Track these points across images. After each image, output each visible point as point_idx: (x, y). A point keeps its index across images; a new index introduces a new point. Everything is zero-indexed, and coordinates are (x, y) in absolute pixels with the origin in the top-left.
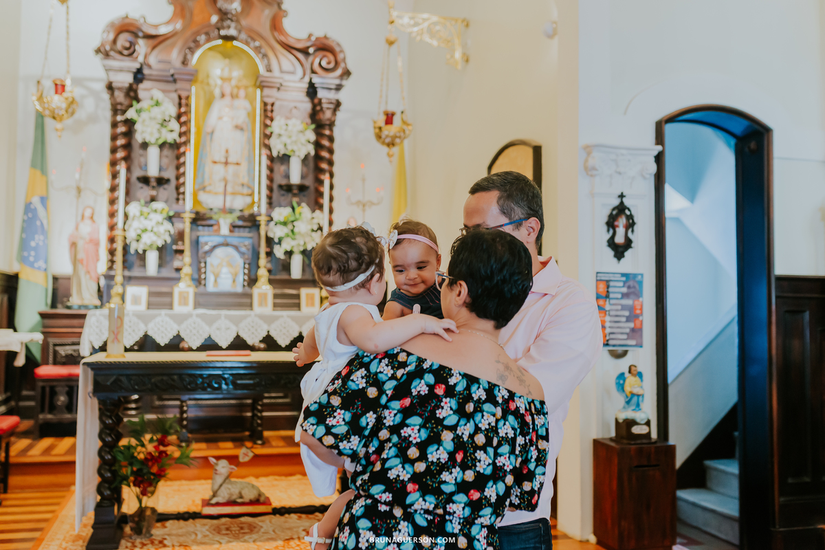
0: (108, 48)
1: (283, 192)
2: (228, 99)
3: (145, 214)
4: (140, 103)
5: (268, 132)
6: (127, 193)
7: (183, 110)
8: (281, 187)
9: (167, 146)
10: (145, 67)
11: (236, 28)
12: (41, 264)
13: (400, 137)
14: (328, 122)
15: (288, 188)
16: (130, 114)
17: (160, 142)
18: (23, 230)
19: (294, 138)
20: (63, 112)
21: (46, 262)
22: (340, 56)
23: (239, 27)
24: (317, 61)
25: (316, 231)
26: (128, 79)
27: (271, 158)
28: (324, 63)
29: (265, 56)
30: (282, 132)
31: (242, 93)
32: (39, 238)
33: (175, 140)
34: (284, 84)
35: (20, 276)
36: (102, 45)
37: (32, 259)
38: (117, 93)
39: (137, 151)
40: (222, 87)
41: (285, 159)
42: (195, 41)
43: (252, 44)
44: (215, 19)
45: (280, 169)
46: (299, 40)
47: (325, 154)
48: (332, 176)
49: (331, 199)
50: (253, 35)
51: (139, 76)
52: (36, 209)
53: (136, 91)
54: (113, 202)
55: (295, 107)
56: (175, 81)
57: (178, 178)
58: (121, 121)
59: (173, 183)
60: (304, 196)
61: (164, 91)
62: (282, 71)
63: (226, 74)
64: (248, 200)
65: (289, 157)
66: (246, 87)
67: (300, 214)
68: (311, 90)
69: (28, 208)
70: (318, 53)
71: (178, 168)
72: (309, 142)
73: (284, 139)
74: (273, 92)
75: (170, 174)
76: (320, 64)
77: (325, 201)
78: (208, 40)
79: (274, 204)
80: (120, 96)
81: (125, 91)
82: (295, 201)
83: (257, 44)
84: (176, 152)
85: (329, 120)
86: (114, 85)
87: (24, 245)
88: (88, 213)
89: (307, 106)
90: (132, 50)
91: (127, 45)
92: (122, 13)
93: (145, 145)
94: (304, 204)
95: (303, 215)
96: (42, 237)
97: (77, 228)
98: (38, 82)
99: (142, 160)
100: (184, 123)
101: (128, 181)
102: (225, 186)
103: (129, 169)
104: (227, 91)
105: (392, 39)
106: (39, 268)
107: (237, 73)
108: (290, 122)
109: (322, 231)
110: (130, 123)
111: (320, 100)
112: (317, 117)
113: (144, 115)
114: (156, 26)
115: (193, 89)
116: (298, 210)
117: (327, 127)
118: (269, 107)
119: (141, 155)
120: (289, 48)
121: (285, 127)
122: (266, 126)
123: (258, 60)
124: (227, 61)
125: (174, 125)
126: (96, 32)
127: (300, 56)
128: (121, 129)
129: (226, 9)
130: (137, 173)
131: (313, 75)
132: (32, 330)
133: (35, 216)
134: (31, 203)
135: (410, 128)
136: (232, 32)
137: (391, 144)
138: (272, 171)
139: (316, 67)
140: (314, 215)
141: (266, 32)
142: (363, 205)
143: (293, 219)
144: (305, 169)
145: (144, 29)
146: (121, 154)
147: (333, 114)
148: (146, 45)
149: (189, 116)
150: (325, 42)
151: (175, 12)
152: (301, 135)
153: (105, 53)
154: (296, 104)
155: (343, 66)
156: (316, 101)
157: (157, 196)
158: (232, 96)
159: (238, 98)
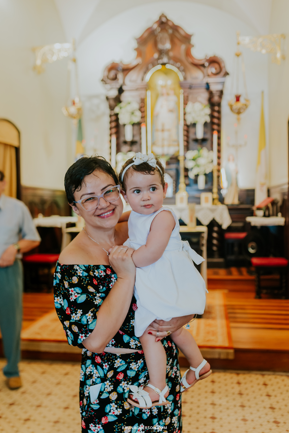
0: (106, 78)
1: (194, 143)
2: (165, 96)
4: (122, 103)
5: (184, 112)
7: (142, 105)
8: (193, 140)
9: (136, 124)
10: (123, 86)
11: (167, 59)
13: (243, 109)
14: (217, 103)
15: (196, 140)
17: (133, 123)
19: (198, 114)
22: (222, 65)
23: (169, 57)
24: (209, 70)
25: (210, 163)
26: (115, 92)
27: (188, 126)
28: (213, 71)
29: (183, 71)
30: (191, 111)
31: (172, 92)
33: (139, 121)
34: (192, 85)
38: (111, 101)
40: (162, 91)
42: (147, 68)
43: (176, 65)
44: (156, 56)
45: (191, 130)
46: (200, 60)
47: (216, 121)
48: (219, 132)
49: (219, 144)
50: (176, 60)
51: (121, 91)
53: (119, 98)
56: (137, 91)
57: (140, 140)
58: (113, 115)
59: (138, 142)
60: (206, 144)
61: (132, 97)
62: (193, 78)
63: (164, 84)
65: (196, 124)
66: (175, 89)
67: (201, 154)
68: (208, 87)
70: (210, 65)
71: (140, 135)
72: (207, 115)
73: (193, 115)
75: (137, 139)
77: (215, 146)
78: (153, 66)
81: (114, 99)
82: (199, 147)
83: (179, 64)
84: (139, 127)
86: (109, 97)
89: (206, 95)
91: (114, 76)
92: (111, 61)
93: (124, 125)
94: (204, 148)
95: (204, 154)
100: (144, 111)
102: (163, 142)
103: (118, 138)
104: (165, 92)
105: (239, 53)
107: (170, 82)
108: (195, 105)
110: (117, 115)
111: (212, 91)
112: (212, 100)
113: (123, 110)
114: (128, 65)
115: (149, 93)
116: (201, 151)
117: (217, 106)
118: (185, 98)
119: (123, 130)
121: (193, 108)
123: (179, 74)
124: (164, 76)
125: (139, 113)
127: (202, 68)
128: (114, 118)
129: (162, 48)
130: (122, 139)
131: (208, 78)
137: (239, 113)
138: (188, 132)
139: (210, 73)
140: (209, 154)
141: (183, 58)
142: (236, 147)
143: (198, 157)
144: (206, 130)
145: (121, 66)
146: (114, 130)
147: (219, 98)
148: (123, 74)
149: (145, 108)
150: (214, 59)
151: (137, 55)
152: (202, 112)
153: (105, 81)
154: (200, 95)
155: (224, 70)
156: (209, 92)
157: (132, 149)
158: (168, 94)
159: (170, 95)
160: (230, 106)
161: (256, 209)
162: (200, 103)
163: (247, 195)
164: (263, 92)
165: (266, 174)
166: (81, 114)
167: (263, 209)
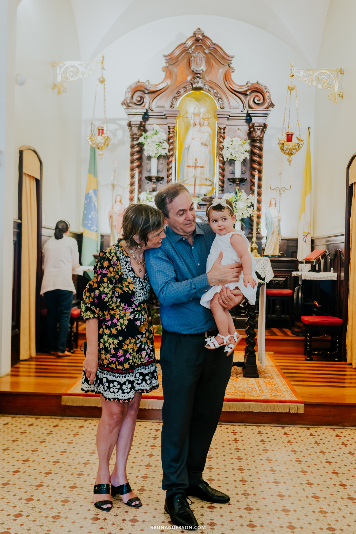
0: (128, 102)
1: (230, 183)
2: (198, 126)
3: (150, 199)
4: (147, 133)
5: (221, 146)
6: (140, 187)
7: (171, 135)
8: (229, 179)
10: (149, 111)
11: (202, 82)
12: (94, 228)
13: (296, 149)
14: (258, 138)
15: (233, 181)
16: (141, 140)
17: (158, 155)
18: (85, 209)
19: (236, 150)
20: (102, 145)
21: (97, 227)
22: (267, 96)
23: (204, 82)
24: (252, 99)
25: (250, 207)
26: (140, 119)
27: (224, 163)
28: (256, 101)
29: (220, 98)
30: (229, 146)
31: (206, 123)
32: (93, 213)
33: (166, 154)
34: (230, 116)
35: (84, 235)
36: (125, 99)
37: (89, 225)
38: (133, 128)
39: (145, 161)
40: (194, 120)
41: (232, 162)
42: (178, 93)
43: (212, 92)
44: (190, 78)
45: (228, 168)
46: (240, 87)
47: (256, 158)
48: (260, 172)
49: (260, 187)
50: (213, 85)
51: (146, 117)
52: (91, 196)
53: (144, 126)
54: (132, 192)
55: (239, 129)
56: (166, 118)
57: (168, 177)
58: (136, 144)
59: (166, 179)
60: (243, 185)
61: (159, 124)
62: (231, 107)
63: (196, 111)
64: (210, 188)
65: (235, 160)
66: (209, 118)
67: (240, 197)
68: (249, 118)
69: (88, 196)
70: (252, 94)
71: (168, 171)
72: (246, 151)
73: (230, 150)
74: (225, 121)
75: (163, 174)
76: (254, 101)
77: (256, 188)
78: (186, 91)
79: (225, 191)
80: (135, 130)
81: (138, 126)
82: (237, 188)
83: (215, 91)
84: (167, 160)
85: (259, 136)
86: (132, 124)
87: (85, 217)
88: (118, 199)
89: (245, 128)
90: (142, 102)
91: (139, 99)
92: (136, 80)
93: (149, 158)
94: (242, 191)
95: (242, 198)
96: (95, 213)
97: (113, 208)
98: (92, 124)
99: (148, 166)
100: (172, 143)
101: (140, 180)
102: (195, 180)
103: (140, 173)
104: (197, 122)
105: (292, 86)
106: (93, 230)
107: (203, 110)
108: (234, 139)
109: (253, 207)
110: (141, 145)
111: (254, 124)
112: (252, 135)
113: (149, 140)
114: (155, 86)
115: (178, 121)
116: (239, 194)
117: (258, 141)
118: (222, 131)
119: (148, 164)
120: (235, 92)
121: (231, 143)
122: (221, 142)
123: (216, 101)
124: (197, 103)
125: (166, 145)
126: (121, 93)
127: (241, 96)
128: (137, 149)
129: (196, 70)
130: (145, 174)
131: (249, 109)
132: (90, 265)
133: (91, 201)
134: (89, 193)
135: (303, 143)
136: (200, 85)
137: (290, 154)
138: (223, 170)
139: (251, 103)
140: (248, 197)
141: (221, 83)
142: (281, 190)
143: (235, 200)
144: (244, 168)
145: (148, 88)
146: (136, 164)
147: (261, 133)
148: (149, 97)
149: (175, 138)
150: (257, 86)
151: (166, 75)
152: (241, 147)
153: (127, 105)
154: (239, 127)
155: (268, 101)
156: (251, 125)
157: (156, 187)
158: (200, 125)
159: (203, 125)
160: (281, 146)
161: (304, 261)
162: (239, 137)
163: (288, 246)
164: (309, 128)
165: (310, 223)
166: (108, 145)
167: (313, 262)
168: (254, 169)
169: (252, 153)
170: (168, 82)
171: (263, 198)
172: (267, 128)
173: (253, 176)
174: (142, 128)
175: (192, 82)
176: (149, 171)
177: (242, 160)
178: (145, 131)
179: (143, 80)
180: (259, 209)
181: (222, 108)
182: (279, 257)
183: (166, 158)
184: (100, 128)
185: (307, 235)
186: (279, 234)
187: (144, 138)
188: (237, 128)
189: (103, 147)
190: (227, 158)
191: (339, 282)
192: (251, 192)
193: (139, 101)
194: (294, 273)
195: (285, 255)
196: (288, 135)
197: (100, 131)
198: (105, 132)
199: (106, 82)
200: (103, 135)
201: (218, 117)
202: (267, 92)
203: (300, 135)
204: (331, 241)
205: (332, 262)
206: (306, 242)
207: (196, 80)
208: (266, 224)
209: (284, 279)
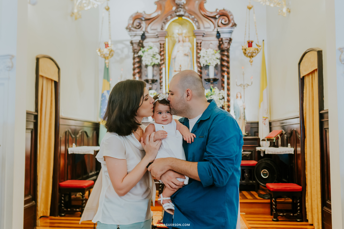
0: (130, 26)
1: (206, 82)
2: (181, 42)
5: (199, 56)
8: (205, 80)
9: (156, 65)
10: (146, 33)
11: (183, 11)
13: (255, 53)
14: (226, 49)
15: (208, 80)
16: (140, 53)
17: (153, 64)
18: (101, 105)
19: (210, 58)
20: (108, 55)
22: (231, 18)
23: (185, 10)
24: (220, 21)
25: (222, 99)
26: (139, 38)
27: (201, 68)
28: (223, 22)
29: (197, 22)
30: (205, 55)
31: (187, 39)
33: (159, 63)
34: (205, 33)
35: (100, 124)
36: (128, 25)
38: (134, 45)
39: (144, 69)
40: (179, 38)
41: (207, 67)
42: (166, 19)
43: (191, 17)
44: (174, 8)
45: (204, 72)
46: (212, 13)
47: (225, 64)
48: (228, 73)
49: (228, 84)
50: (191, 13)
51: (143, 37)
52: (105, 96)
53: (142, 44)
55: (211, 43)
56: (158, 37)
57: (160, 79)
58: (137, 57)
59: (159, 81)
60: (216, 83)
61: (153, 42)
62: (205, 28)
63: (180, 32)
65: (209, 66)
66: (189, 37)
67: (214, 92)
68: (218, 35)
70: (220, 17)
71: (160, 75)
72: (217, 59)
73: (206, 58)
74: (201, 37)
75: (157, 78)
76: (221, 23)
77: (225, 85)
78: (172, 18)
80: (136, 46)
81: (137, 43)
82: (211, 86)
83: (193, 17)
84: (160, 68)
85: (226, 48)
86: (133, 42)
87: (101, 111)
89: (216, 42)
90: (140, 26)
91: (138, 24)
92: (135, 11)
93: (146, 66)
94: (216, 87)
95: (215, 92)
99: (146, 72)
100: (163, 55)
103: (140, 77)
104: (181, 39)
105: (250, 6)
107: (185, 31)
108: (208, 50)
109: (224, 99)
110: (140, 57)
111: (222, 39)
112: (221, 47)
113: (146, 53)
114: (150, 15)
115: (167, 39)
116: (213, 90)
117: (226, 51)
118: (199, 45)
119: (145, 70)
120: (207, 17)
121: (206, 53)
122: (198, 53)
123: (194, 24)
124: (180, 26)
125: (158, 56)
126: (125, 20)
127: (213, 20)
128: (137, 60)
129: (179, 3)
130: (144, 78)
131: (218, 28)
133: (105, 99)
134: (103, 94)
135: (260, 48)
136: (182, 13)
137: (251, 56)
138: (201, 73)
139: (220, 24)
140: (220, 92)
141: (197, 11)
142: (244, 86)
143: (210, 94)
144: (216, 71)
145: (144, 17)
146: (137, 71)
147: (228, 45)
148: (146, 23)
149: (165, 52)
150: (224, 12)
151: (157, 7)
152: (213, 56)
153: (129, 29)
154: (212, 42)
155: (232, 21)
156: (220, 39)
157: (152, 87)
158: (183, 41)
159: (186, 42)
160: (244, 50)
161: (266, 139)
162: (211, 48)
163: (251, 128)
164: (263, 40)
165: (268, 110)
166: (112, 55)
167: (273, 140)
168: (223, 71)
169: (222, 60)
170: (159, 12)
171: (231, 92)
172: (232, 41)
173: (223, 76)
174: (141, 45)
175: (176, 11)
176: (147, 76)
177: (214, 65)
178: (143, 47)
179: (141, 11)
180: (228, 101)
181: (199, 28)
182: (246, 136)
183: (158, 66)
184: (106, 43)
185: (265, 119)
186: (244, 119)
187: (143, 52)
188: (210, 42)
189: (108, 57)
190: (204, 64)
191: (295, 155)
192: (222, 88)
193: (138, 26)
194: (258, 149)
195: (250, 135)
196: (249, 43)
197: (107, 45)
198: (109, 45)
199: (110, 10)
200: (108, 48)
201: (196, 35)
202: (231, 15)
203: (258, 42)
204: (286, 123)
205: (288, 139)
206: (265, 124)
207: (179, 10)
208: (235, 112)
209: (250, 153)
